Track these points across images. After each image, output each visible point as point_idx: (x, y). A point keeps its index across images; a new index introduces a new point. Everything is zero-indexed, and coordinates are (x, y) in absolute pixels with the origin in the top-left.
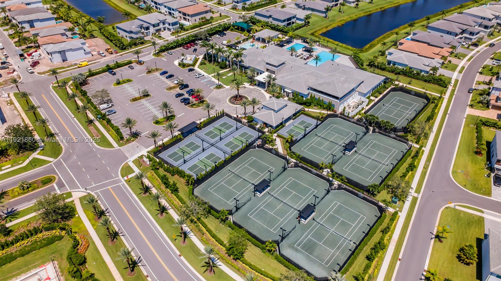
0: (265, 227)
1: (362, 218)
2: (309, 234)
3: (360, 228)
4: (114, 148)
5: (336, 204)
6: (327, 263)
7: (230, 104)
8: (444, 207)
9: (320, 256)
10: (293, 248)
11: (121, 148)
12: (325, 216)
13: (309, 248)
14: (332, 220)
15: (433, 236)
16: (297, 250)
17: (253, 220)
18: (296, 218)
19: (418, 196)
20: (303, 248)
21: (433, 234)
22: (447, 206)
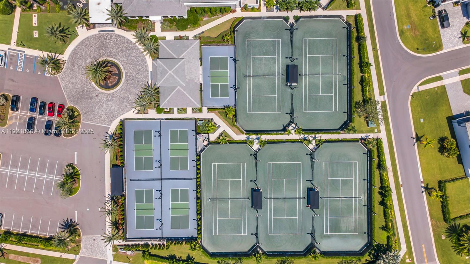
0: (291, 236)
1: (355, 164)
2: (326, 214)
3: (359, 178)
4: (75, 260)
5: (326, 164)
6: (356, 232)
7: (105, 92)
8: (410, 97)
9: (348, 228)
10: (325, 236)
11: (81, 254)
12: (326, 185)
13: (335, 227)
14: (334, 184)
15: (415, 140)
16: (329, 237)
17: (277, 236)
18: (307, 207)
19: (384, 98)
20: (331, 231)
21: (413, 138)
22: (411, 94)
